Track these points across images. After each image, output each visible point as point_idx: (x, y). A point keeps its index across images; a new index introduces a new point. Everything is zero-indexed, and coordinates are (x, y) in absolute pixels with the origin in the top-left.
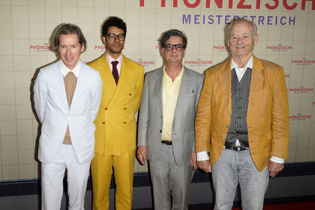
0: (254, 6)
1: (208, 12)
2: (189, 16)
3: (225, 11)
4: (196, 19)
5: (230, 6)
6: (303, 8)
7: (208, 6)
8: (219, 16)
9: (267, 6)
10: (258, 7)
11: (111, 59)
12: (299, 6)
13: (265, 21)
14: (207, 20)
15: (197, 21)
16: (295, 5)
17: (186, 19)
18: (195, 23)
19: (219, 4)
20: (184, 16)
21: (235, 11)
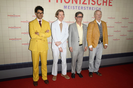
0: (88, 3)
1: (72, 5)
2: (66, 6)
3: (78, 5)
4: (68, 7)
5: (80, 3)
6: (103, 5)
7: (72, 3)
8: (76, 7)
9: (92, 4)
10: (89, 4)
11: (39, 20)
12: (102, 4)
13: (91, 9)
14: (72, 8)
16: (101, 4)
17: (65, 7)
19: (76, 2)
20: (64, 6)
21: (82, 5)
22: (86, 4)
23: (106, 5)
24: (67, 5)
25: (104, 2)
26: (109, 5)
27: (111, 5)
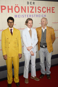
1: (22, 14)
2: (17, 15)
3: (27, 13)
5: (28, 12)
6: (47, 12)
7: (22, 12)
8: (25, 15)
9: (38, 12)
10: (36, 12)
13: (38, 16)
14: (22, 16)
15: (19, 17)
17: (16, 16)
19: (25, 11)
20: (15, 15)
21: (30, 13)
22: (33, 12)
23: (50, 12)
24: (17, 14)
25: (48, 10)
26: (52, 12)
27: (54, 12)
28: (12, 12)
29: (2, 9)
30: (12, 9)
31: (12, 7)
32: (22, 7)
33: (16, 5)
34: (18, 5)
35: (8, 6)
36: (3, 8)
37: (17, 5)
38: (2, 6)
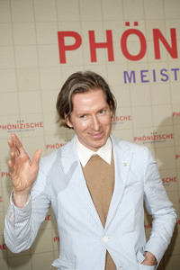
1: (157, 66)
2: (133, 72)
4: (142, 76)
7: (158, 56)
8: (175, 70)
14: (159, 76)
15: (145, 79)
17: (129, 77)
18: (143, 81)
20: (125, 73)
24: (137, 66)
28: (111, 58)
29: (63, 49)
30: (109, 45)
31: (109, 33)
32: (157, 34)
33: (128, 24)
34: (136, 24)
35: (92, 34)
36: (69, 41)
37: (132, 26)
38: (62, 35)
